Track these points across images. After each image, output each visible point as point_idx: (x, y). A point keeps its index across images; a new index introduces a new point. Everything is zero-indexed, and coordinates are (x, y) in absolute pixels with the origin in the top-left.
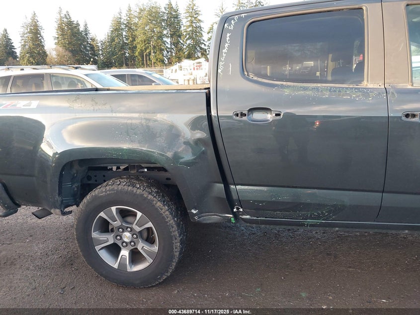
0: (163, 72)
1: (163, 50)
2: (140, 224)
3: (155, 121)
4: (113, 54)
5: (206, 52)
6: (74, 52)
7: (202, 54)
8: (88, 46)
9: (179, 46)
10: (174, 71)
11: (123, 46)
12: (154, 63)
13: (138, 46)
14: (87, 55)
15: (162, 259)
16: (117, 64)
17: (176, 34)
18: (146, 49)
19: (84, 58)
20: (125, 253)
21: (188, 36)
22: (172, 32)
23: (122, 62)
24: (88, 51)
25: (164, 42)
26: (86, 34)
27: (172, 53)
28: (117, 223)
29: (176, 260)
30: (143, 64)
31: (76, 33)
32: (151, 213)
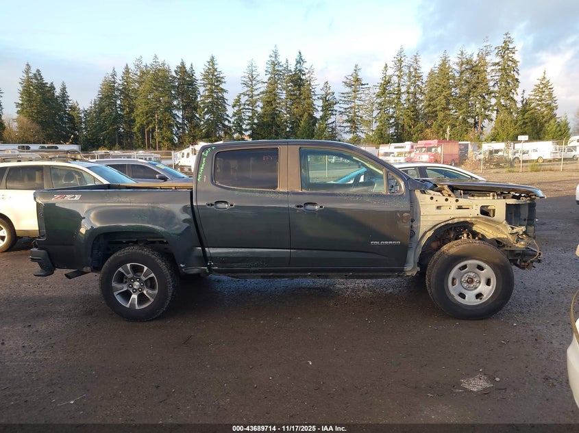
0: (171, 155)
1: (172, 126)
2: (145, 276)
3: (159, 208)
4: (101, 129)
5: (231, 130)
6: (44, 125)
7: (226, 133)
8: (66, 117)
9: (195, 121)
10: (185, 155)
11: (117, 119)
12: (159, 142)
13: (138, 120)
14: (64, 129)
15: (160, 299)
16: (106, 142)
17: (190, 106)
18: (148, 124)
19: (58, 132)
20: (135, 296)
21: (206, 109)
22: (185, 102)
23: (115, 140)
24: (65, 123)
25: (174, 116)
26: (64, 101)
27: (184, 129)
28: (131, 275)
29: (169, 298)
30: (143, 143)
31: (49, 99)
32: (153, 267)
